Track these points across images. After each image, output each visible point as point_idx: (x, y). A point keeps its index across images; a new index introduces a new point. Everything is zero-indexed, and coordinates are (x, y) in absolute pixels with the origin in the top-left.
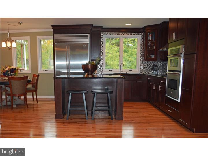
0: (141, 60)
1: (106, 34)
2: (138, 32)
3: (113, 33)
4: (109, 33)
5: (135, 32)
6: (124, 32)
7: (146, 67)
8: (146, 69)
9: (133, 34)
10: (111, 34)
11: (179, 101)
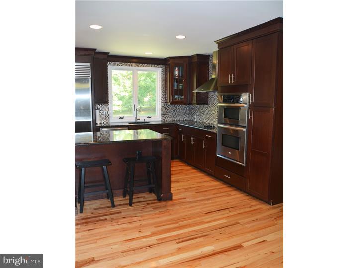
0: (162, 102)
1: (113, 64)
2: (158, 64)
3: (124, 63)
4: (117, 63)
5: (154, 64)
6: (139, 63)
7: (169, 112)
8: (169, 113)
9: (151, 67)
10: (121, 64)
11: (244, 165)
